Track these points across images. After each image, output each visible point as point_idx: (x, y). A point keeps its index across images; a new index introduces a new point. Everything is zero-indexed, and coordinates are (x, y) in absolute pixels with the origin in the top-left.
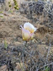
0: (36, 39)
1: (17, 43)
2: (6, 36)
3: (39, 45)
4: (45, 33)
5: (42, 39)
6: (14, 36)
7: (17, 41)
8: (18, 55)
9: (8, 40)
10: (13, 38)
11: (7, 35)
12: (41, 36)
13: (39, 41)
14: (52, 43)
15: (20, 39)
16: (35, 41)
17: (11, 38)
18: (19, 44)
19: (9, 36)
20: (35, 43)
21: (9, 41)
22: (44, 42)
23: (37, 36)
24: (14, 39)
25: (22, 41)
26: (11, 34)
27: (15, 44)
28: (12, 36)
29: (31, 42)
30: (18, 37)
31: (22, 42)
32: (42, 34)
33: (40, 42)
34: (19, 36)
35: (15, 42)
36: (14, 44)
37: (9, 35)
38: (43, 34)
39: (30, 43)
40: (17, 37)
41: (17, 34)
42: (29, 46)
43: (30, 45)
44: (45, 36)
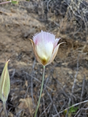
1: (20, 64)
3: (58, 69)
4: (67, 49)
5: (63, 59)
6: (14, 51)
7: (20, 59)
9: (5, 58)
10: (14, 54)
11: (3, 50)
12: (60, 53)
13: (58, 62)
15: (25, 57)
17: (10, 55)
18: (25, 66)
19: (7, 51)
22: (66, 64)
24: (15, 57)
25: (29, 61)
26: (10, 47)
27: (16, 66)
28: (12, 51)
30: (23, 54)
31: (30, 63)
32: (62, 50)
33: (59, 63)
34: (24, 52)
35: (17, 61)
36: (15, 64)
37: (6, 49)
38: (64, 50)
40: (21, 54)
41: (20, 48)
44: (67, 53)
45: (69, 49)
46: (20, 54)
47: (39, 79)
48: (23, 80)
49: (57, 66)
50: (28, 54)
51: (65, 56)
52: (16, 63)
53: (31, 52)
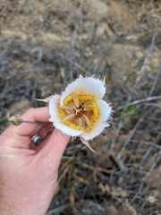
0: (110, 26)
1: (49, 39)
2: (10, 11)
3: (117, 47)
4: (140, 5)
5: (129, 27)
6: (35, 13)
7: (48, 29)
8: (56, 75)
9: (20, 26)
10: (35, 18)
12: (126, 15)
13: (120, 34)
14: (159, 40)
15: (56, 23)
16: (106, 32)
17: (28, 19)
18: (58, 42)
19: (21, 12)
20: (104, 37)
21: (22, 31)
22: (134, 37)
23: (115, 15)
24: (38, 25)
25: (63, 31)
27: (43, 42)
28: (30, 12)
29: (94, 35)
30: (52, 17)
31: (66, 36)
32: (131, 7)
33: (122, 36)
34: (54, 13)
35: (42, 33)
36: (40, 39)
37: (19, 8)
38: (134, 7)
39: (91, 37)
40: (49, 18)
41: (45, 4)
42: (88, 49)
43: (89, 45)
44: (139, 15)
45: (144, 5)
46: (46, 17)
47: (83, 65)
48: (57, 66)
49: (117, 42)
50: (62, 18)
51: (135, 22)
52: (40, 35)
53: (67, 12)
